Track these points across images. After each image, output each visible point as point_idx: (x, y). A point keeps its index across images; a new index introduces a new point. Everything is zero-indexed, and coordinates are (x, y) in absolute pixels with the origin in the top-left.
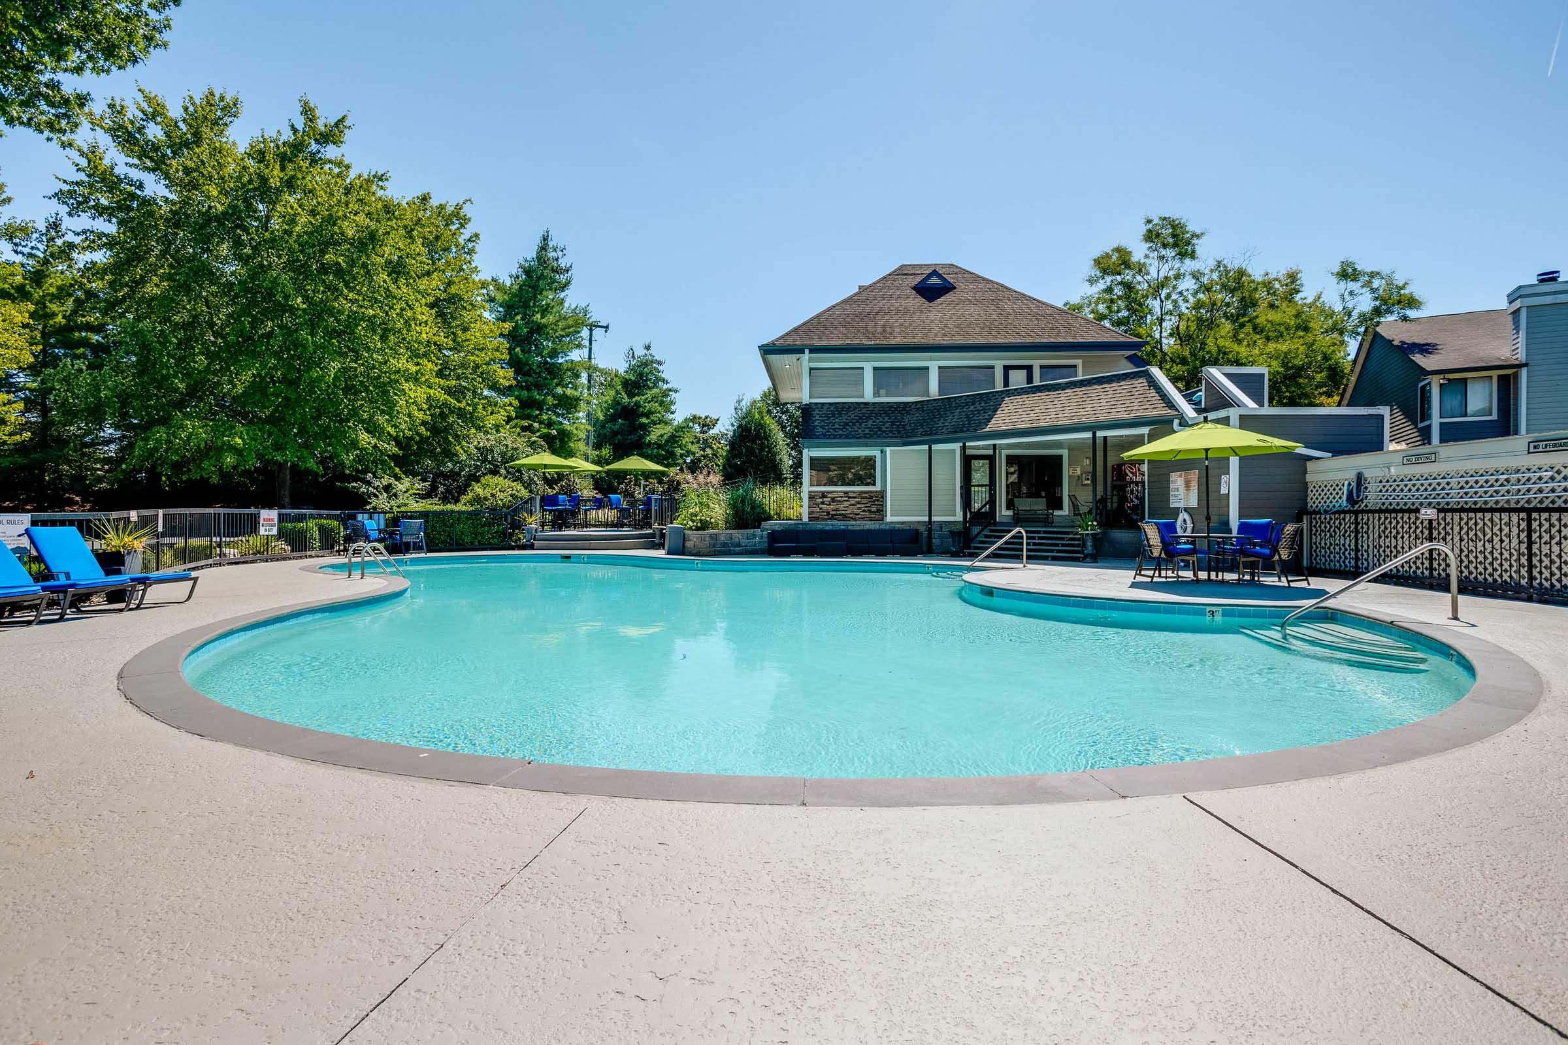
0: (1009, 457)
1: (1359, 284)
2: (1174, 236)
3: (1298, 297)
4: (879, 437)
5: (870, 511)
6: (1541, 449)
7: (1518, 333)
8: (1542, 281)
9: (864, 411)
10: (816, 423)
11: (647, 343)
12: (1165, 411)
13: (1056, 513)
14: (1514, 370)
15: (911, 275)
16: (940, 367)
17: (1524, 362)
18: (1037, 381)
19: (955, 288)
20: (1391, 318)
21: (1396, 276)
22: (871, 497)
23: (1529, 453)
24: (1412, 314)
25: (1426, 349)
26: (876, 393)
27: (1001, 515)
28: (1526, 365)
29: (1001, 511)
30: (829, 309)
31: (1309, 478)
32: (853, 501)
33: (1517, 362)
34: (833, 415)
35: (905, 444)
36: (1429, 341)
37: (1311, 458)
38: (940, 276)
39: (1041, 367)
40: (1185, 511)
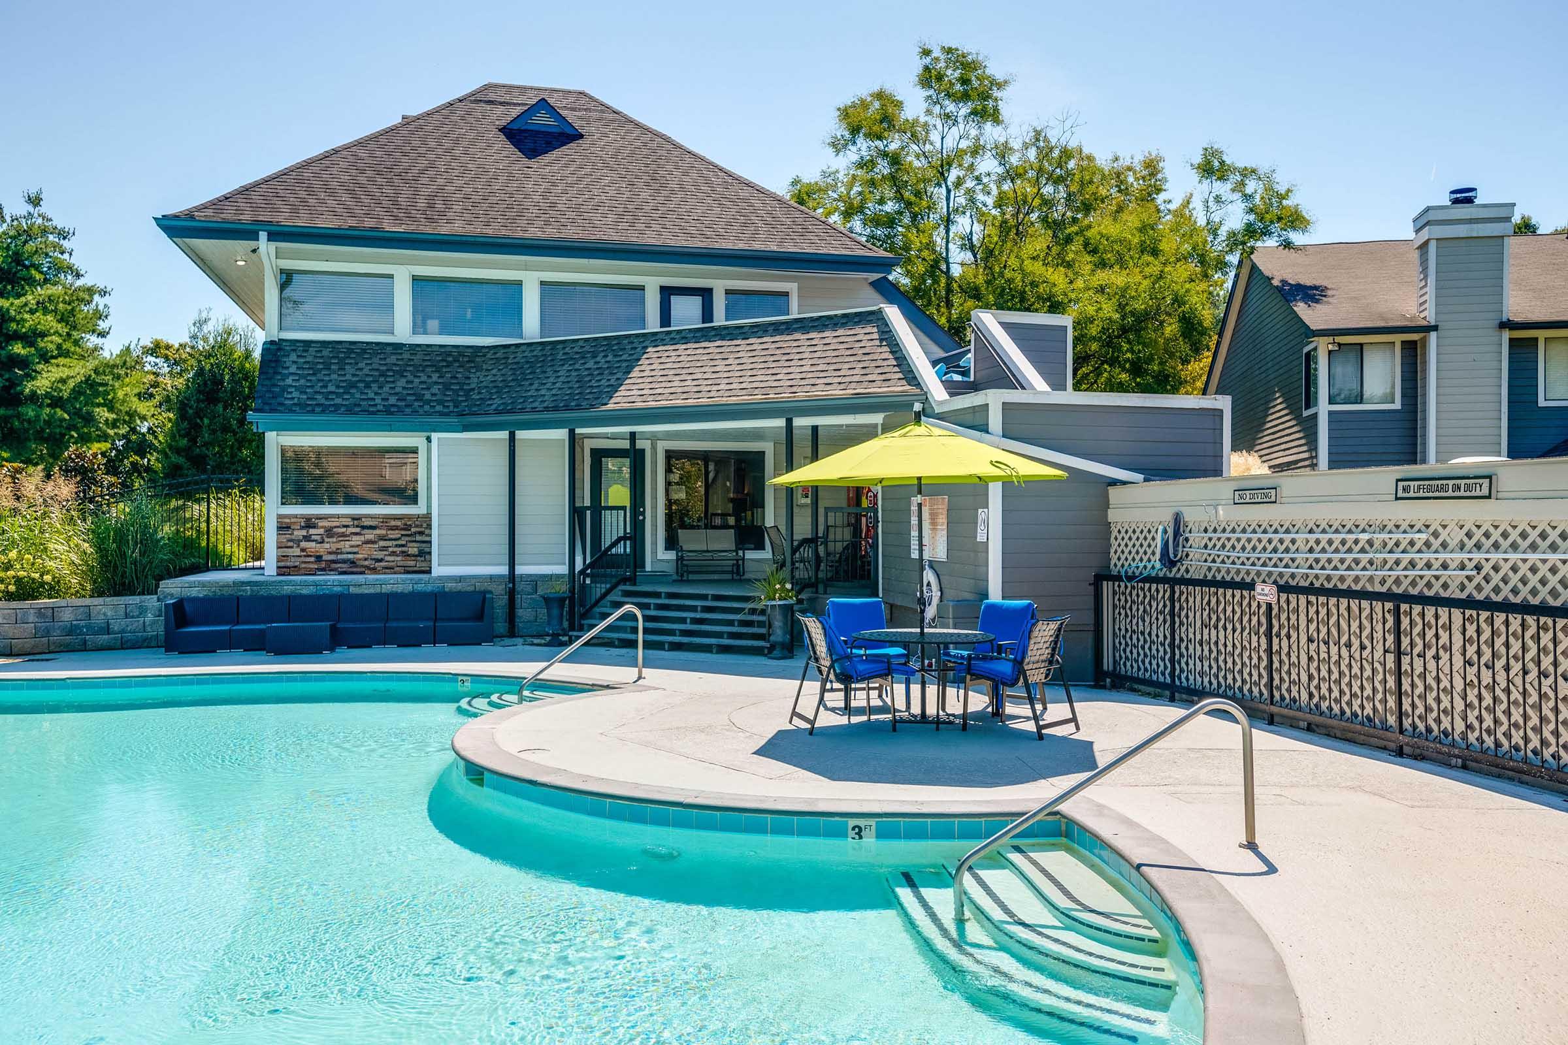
0: (670, 455)
1: (1229, 186)
2: (964, 81)
3: (1160, 198)
4: (415, 412)
5: (405, 554)
6: (1412, 494)
7: (1426, 278)
8: (1456, 201)
9: (392, 359)
10: (289, 381)
11: (33, 192)
12: (902, 387)
13: (751, 555)
14: (1422, 335)
15: (501, 104)
16: (542, 283)
17: (1433, 323)
18: (720, 319)
19: (581, 136)
20: (1271, 242)
21: (1278, 177)
22: (407, 527)
23: (1397, 499)
24: (1297, 238)
25: (1312, 294)
26: (419, 326)
27: (655, 561)
28: (1435, 328)
29: (654, 552)
30: (326, 156)
31: (1112, 515)
32: (370, 535)
33: (1425, 323)
34: (327, 366)
35: (466, 428)
36: (1317, 283)
37: (1114, 482)
38: (552, 110)
39: (728, 292)
40: (931, 567)
